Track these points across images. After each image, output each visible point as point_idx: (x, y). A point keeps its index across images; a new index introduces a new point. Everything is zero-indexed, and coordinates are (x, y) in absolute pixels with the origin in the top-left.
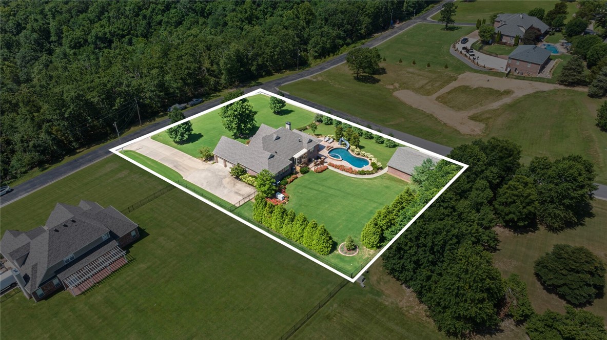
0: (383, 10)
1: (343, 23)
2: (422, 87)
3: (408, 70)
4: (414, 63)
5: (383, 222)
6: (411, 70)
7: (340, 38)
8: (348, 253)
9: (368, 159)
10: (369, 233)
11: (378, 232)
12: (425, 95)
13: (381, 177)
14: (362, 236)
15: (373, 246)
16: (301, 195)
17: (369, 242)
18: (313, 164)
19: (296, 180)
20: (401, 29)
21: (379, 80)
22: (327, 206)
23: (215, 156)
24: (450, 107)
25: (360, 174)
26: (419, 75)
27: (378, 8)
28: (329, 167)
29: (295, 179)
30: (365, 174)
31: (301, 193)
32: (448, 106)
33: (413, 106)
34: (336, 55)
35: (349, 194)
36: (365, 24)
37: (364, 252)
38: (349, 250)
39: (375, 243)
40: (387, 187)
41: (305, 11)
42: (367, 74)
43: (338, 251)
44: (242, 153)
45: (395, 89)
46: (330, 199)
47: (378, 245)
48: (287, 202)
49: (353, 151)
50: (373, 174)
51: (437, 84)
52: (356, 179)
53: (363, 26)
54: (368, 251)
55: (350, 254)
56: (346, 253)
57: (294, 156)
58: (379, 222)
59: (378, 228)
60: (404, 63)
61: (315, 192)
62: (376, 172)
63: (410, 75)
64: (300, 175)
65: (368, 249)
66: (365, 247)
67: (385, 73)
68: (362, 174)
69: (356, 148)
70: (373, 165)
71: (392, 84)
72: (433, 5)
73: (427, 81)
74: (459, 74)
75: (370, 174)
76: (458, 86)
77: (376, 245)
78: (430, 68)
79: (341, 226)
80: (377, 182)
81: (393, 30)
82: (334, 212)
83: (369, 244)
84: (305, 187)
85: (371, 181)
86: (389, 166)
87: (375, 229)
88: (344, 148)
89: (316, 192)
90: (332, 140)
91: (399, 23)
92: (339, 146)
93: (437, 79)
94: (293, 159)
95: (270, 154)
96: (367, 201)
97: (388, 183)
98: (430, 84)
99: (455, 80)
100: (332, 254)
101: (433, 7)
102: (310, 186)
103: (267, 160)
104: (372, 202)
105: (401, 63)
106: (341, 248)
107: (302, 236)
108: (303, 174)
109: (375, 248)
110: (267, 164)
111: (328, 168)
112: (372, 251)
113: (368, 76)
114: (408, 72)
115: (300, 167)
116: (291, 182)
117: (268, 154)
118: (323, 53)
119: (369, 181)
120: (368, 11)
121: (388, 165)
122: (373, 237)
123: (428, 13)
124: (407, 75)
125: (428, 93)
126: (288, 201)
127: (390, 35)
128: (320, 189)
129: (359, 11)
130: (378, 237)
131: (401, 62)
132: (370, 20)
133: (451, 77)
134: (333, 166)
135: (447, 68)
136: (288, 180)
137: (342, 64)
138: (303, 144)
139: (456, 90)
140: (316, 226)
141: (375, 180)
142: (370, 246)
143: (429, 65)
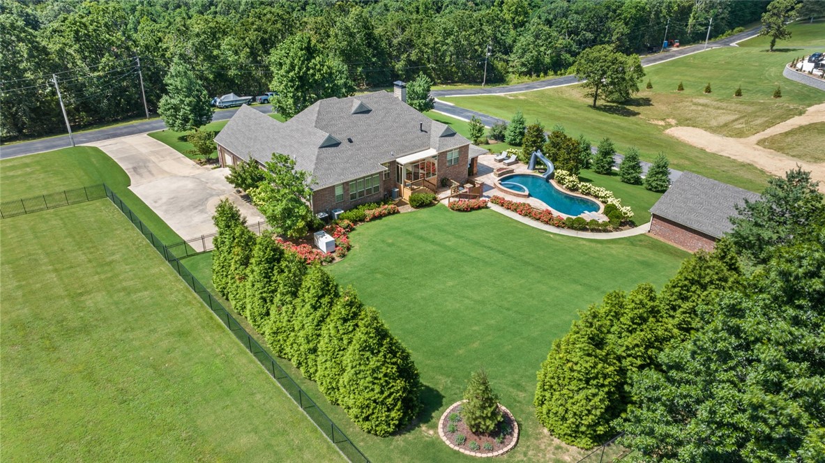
0: (652, 16)
1: (577, 28)
2: (726, 125)
3: (695, 100)
4: (708, 90)
5: (630, 340)
6: (702, 100)
7: (569, 52)
8: (470, 444)
9: (598, 202)
10: (568, 374)
11: (605, 376)
12: (731, 136)
13: (631, 241)
14: (539, 384)
15: (575, 433)
16: (389, 249)
17: (561, 410)
18: (448, 192)
19: (391, 218)
20: (681, 53)
21: (639, 114)
22: (451, 283)
23: (219, 148)
24: (793, 156)
25: (571, 227)
26: (718, 108)
27: (643, 9)
28: (489, 204)
29: (389, 214)
30: (584, 229)
31: (390, 245)
32: (787, 154)
33: (707, 150)
34: (561, 74)
35: (527, 263)
36: (618, 33)
37: (538, 448)
38: (478, 431)
39: (588, 420)
40: (646, 264)
41: (513, 8)
42: (615, 104)
43: (435, 427)
44: (268, 137)
45: (669, 126)
46: (467, 269)
47: (601, 430)
48: (338, 259)
49: (561, 181)
50: (606, 231)
51: (759, 121)
52: (558, 237)
53: (614, 38)
54: (558, 448)
55: (479, 449)
56: (463, 442)
57: (398, 160)
58: (611, 338)
59: (605, 360)
60: (687, 91)
61: (430, 247)
62: (617, 229)
63: (700, 108)
64: (406, 209)
65: (557, 441)
66: (546, 431)
67: (650, 105)
68: (575, 229)
69: (570, 175)
70: (610, 210)
71: (664, 120)
72: (741, 28)
73: (737, 116)
74: (810, 105)
75: (599, 231)
76: (807, 123)
77: (592, 426)
78: (741, 99)
79: (476, 345)
80: (615, 250)
81: (667, 54)
82: (467, 301)
83: (564, 419)
84: (409, 233)
85: (599, 245)
86: (655, 216)
87: (592, 360)
88: (541, 175)
89: (435, 247)
90: (513, 158)
91: (678, 47)
92: (530, 172)
93: (757, 114)
94: (394, 165)
95: (327, 135)
96: (579, 288)
97: (650, 255)
98: (741, 121)
99: (801, 113)
100: (409, 436)
101: (741, 31)
102: (423, 233)
103: (316, 151)
104: (595, 293)
105: (682, 92)
106: (453, 418)
107: (314, 350)
108: (417, 207)
109: (585, 441)
110: (314, 158)
111: (487, 207)
112: (573, 449)
113: (617, 107)
114: (695, 104)
115: (412, 189)
116: (375, 218)
117: (322, 136)
118: (536, 69)
119: (593, 245)
120: (625, 14)
121: (652, 210)
122: (582, 395)
123: (732, 39)
124: (694, 107)
125: (740, 134)
126: (343, 256)
127: (661, 59)
128: (449, 243)
129: (607, 14)
130: (602, 394)
131: (683, 89)
132: (627, 31)
133: (791, 110)
134: (502, 203)
135: (780, 96)
136: (367, 212)
137: (568, 86)
138: (429, 138)
139: (802, 129)
140: (355, 315)
141: (613, 246)
142: (564, 428)
143: (739, 94)
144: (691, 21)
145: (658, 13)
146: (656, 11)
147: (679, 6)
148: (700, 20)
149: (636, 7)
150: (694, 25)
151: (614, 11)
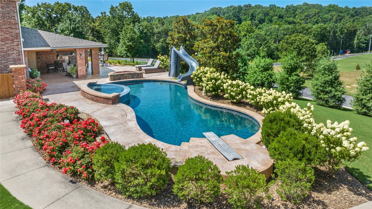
81: (343, 56)
144: (356, 41)
145: (335, 32)
146: (333, 31)
147: (347, 30)
148: (361, 40)
149: (320, 28)
150: (358, 43)
151: (307, 30)
